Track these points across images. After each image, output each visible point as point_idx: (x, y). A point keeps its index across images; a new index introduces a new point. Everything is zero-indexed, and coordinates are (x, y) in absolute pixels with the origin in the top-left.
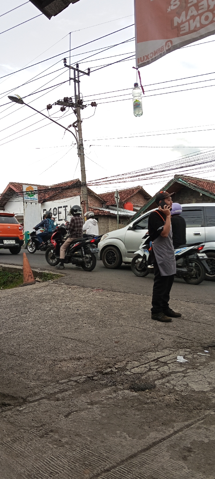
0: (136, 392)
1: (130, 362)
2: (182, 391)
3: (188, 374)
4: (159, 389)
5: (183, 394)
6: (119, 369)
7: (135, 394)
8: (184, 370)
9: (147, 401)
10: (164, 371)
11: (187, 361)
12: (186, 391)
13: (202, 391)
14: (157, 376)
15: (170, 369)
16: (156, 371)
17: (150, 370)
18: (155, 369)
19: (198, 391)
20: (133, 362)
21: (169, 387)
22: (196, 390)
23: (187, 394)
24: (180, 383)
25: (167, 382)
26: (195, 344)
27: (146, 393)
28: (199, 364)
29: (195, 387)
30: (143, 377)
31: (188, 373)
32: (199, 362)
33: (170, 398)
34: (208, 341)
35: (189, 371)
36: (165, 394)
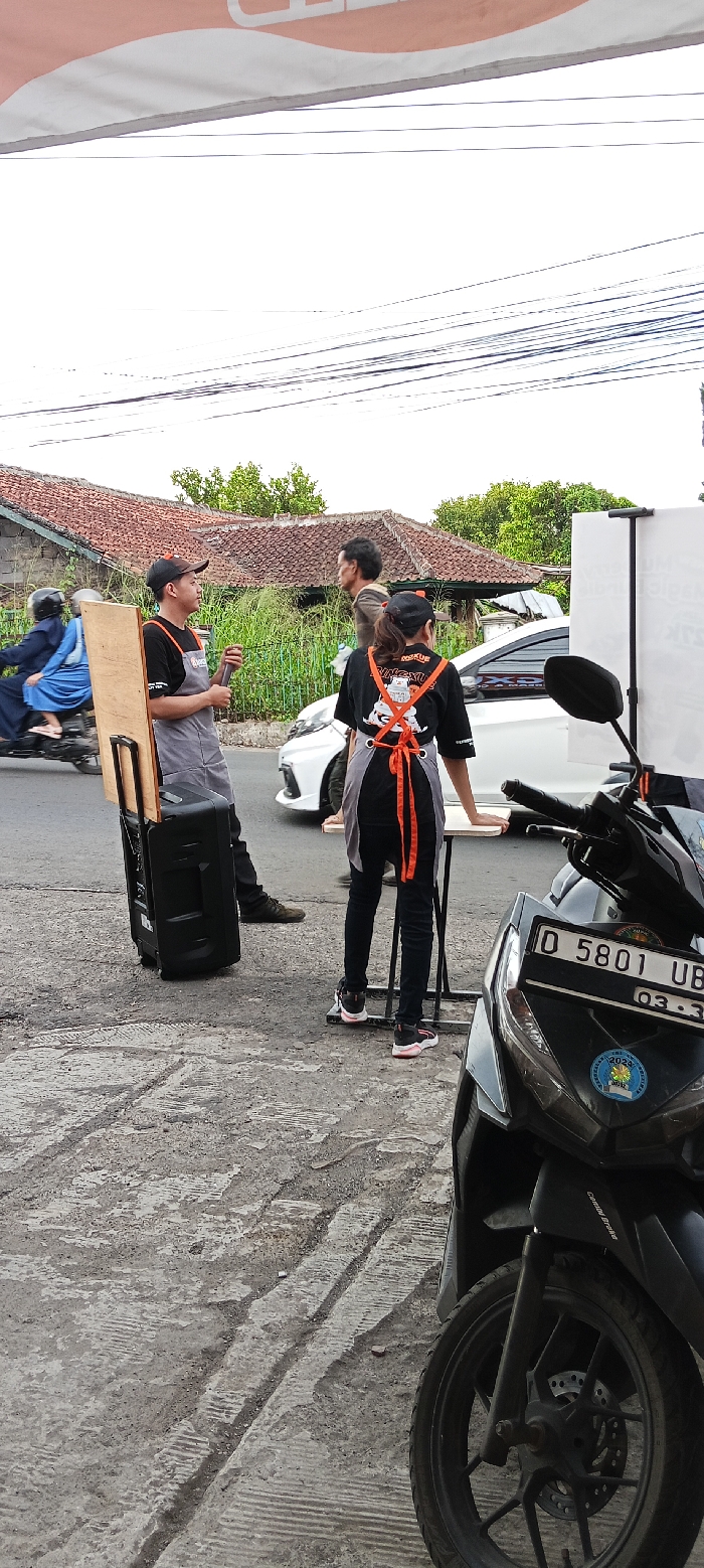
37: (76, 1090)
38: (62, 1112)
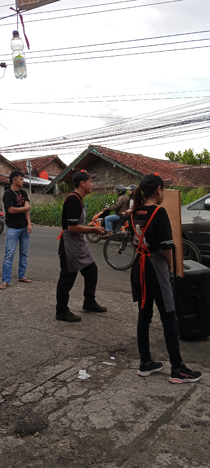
0: (22, 437)
1: (22, 385)
2: (80, 431)
3: (90, 398)
4: (52, 429)
5: (81, 436)
6: (7, 397)
7: (21, 441)
8: (86, 392)
9: (35, 455)
10: (62, 396)
11: (90, 376)
12: (84, 430)
13: (105, 429)
14: (52, 406)
15: (69, 392)
16: (51, 398)
17: (45, 395)
18: (51, 394)
19: (99, 429)
20: (26, 384)
21: (64, 425)
22: (98, 427)
23: (86, 435)
24: (79, 415)
25: (64, 415)
26: (101, 349)
27: (35, 439)
28: (102, 381)
29: (97, 421)
30: (35, 410)
31: (90, 396)
32: (104, 378)
33: (64, 446)
34: (115, 343)
35: (91, 392)
36: (59, 438)
37: (152, 397)
38: (146, 409)
